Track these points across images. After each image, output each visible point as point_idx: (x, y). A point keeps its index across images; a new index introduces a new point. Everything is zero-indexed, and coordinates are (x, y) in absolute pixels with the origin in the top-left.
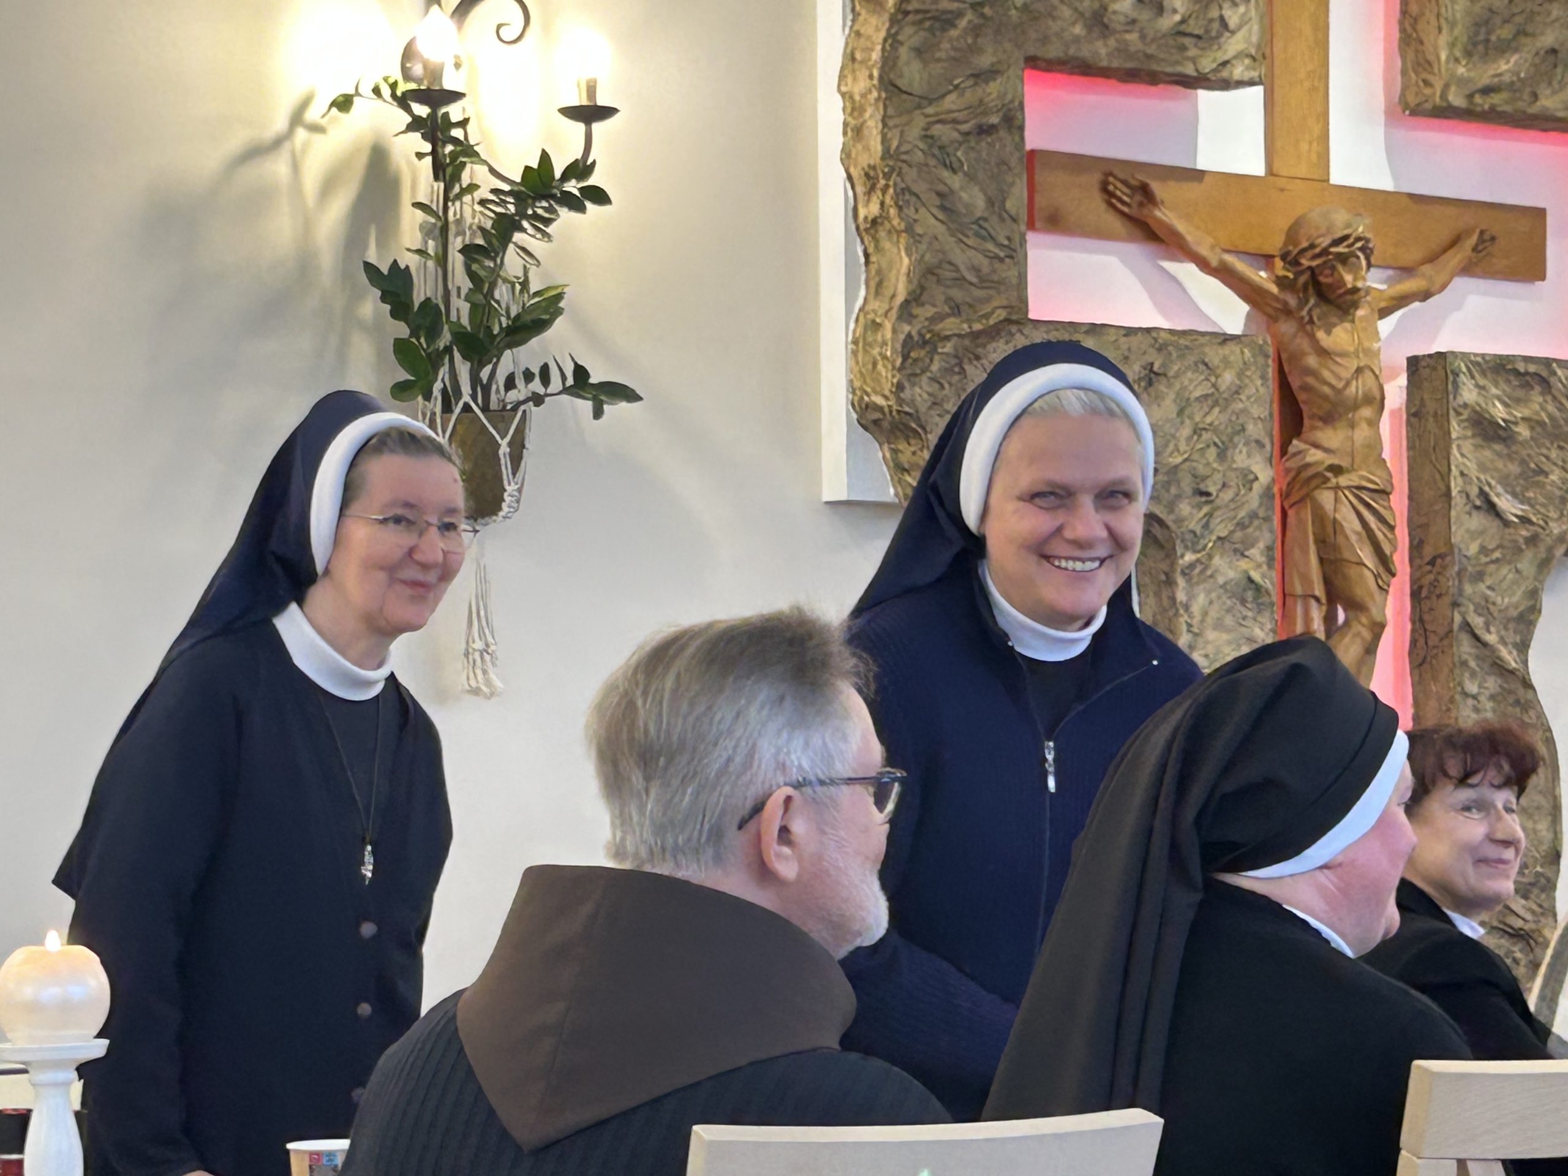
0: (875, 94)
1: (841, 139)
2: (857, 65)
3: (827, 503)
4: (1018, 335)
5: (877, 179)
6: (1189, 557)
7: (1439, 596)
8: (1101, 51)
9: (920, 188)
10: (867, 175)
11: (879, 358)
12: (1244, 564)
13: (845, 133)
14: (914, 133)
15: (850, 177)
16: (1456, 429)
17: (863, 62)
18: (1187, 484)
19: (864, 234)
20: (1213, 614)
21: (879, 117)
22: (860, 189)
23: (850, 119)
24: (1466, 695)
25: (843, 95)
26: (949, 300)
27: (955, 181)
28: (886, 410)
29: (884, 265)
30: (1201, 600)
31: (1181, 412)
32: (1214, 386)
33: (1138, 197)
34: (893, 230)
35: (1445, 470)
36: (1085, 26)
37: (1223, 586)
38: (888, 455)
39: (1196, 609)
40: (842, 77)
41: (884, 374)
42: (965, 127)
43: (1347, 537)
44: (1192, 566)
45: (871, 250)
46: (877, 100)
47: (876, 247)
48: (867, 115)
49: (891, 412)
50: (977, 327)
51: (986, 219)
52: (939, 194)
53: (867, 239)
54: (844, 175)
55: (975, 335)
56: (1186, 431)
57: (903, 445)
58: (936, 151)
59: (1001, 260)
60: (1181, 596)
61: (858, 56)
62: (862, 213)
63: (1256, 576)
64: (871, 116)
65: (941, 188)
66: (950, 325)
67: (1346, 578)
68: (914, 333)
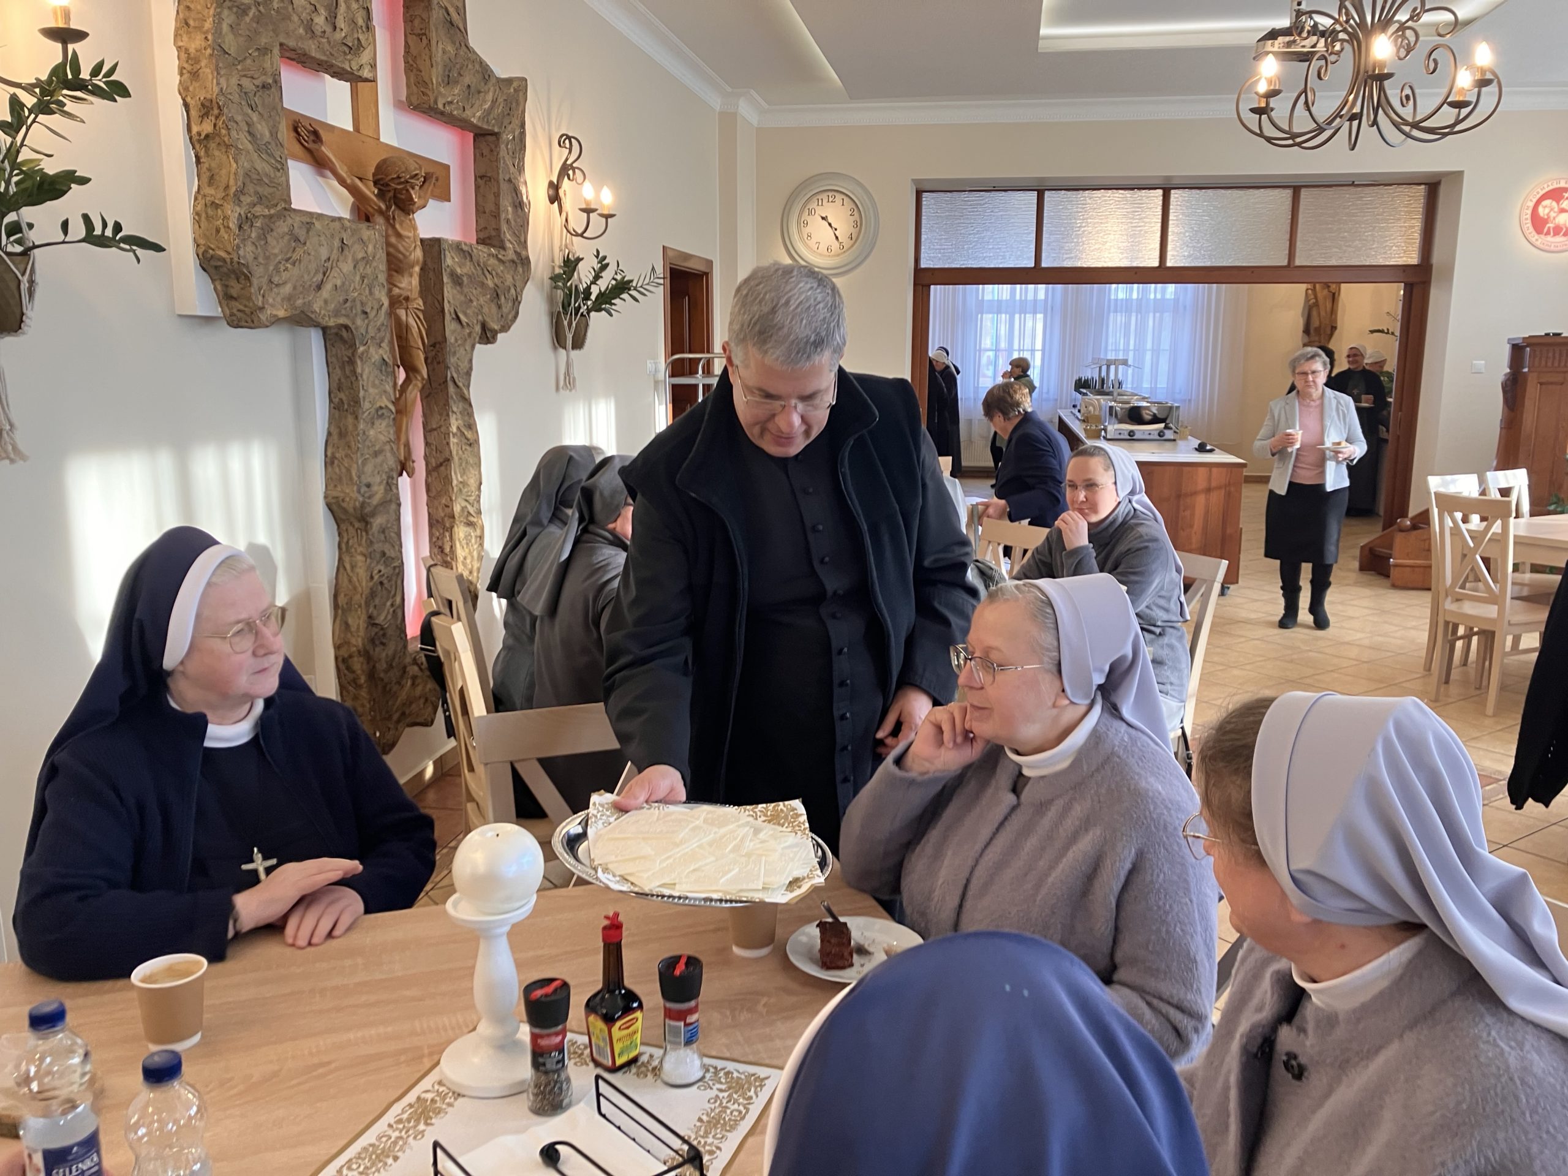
0: (209, 51)
1: (177, 79)
2: (190, 30)
3: (180, 316)
4: (288, 217)
5: (212, 108)
6: (362, 349)
7: (439, 363)
8: (311, 48)
9: (239, 118)
10: (203, 105)
11: (221, 227)
12: (381, 351)
13: (181, 74)
14: (234, 81)
15: (186, 105)
16: (445, 279)
17: (199, 28)
18: (359, 308)
19: (196, 143)
20: (371, 379)
21: (213, 67)
22: (194, 113)
23: (186, 65)
24: (453, 412)
25: (179, 48)
26: (257, 193)
27: (255, 117)
28: (228, 261)
29: (213, 165)
30: (367, 371)
31: (355, 267)
32: (366, 252)
33: (312, 138)
34: (222, 144)
35: (440, 298)
36: (304, 29)
37: (374, 364)
38: (219, 287)
39: (365, 377)
40: (177, 35)
41: (226, 237)
42: (257, 82)
43: (412, 334)
44: (363, 353)
45: (202, 153)
46: (211, 55)
47: (206, 152)
48: (203, 64)
49: (232, 262)
50: (272, 211)
51: (269, 143)
52: (247, 123)
53: (197, 146)
54: (182, 102)
55: (271, 217)
56: (358, 278)
57: (233, 282)
58: (243, 94)
59: (279, 170)
60: (359, 370)
61: (191, 23)
62: (195, 129)
63: (386, 358)
64: (206, 66)
65: (248, 119)
66: (259, 210)
67: (411, 355)
68: (242, 213)
